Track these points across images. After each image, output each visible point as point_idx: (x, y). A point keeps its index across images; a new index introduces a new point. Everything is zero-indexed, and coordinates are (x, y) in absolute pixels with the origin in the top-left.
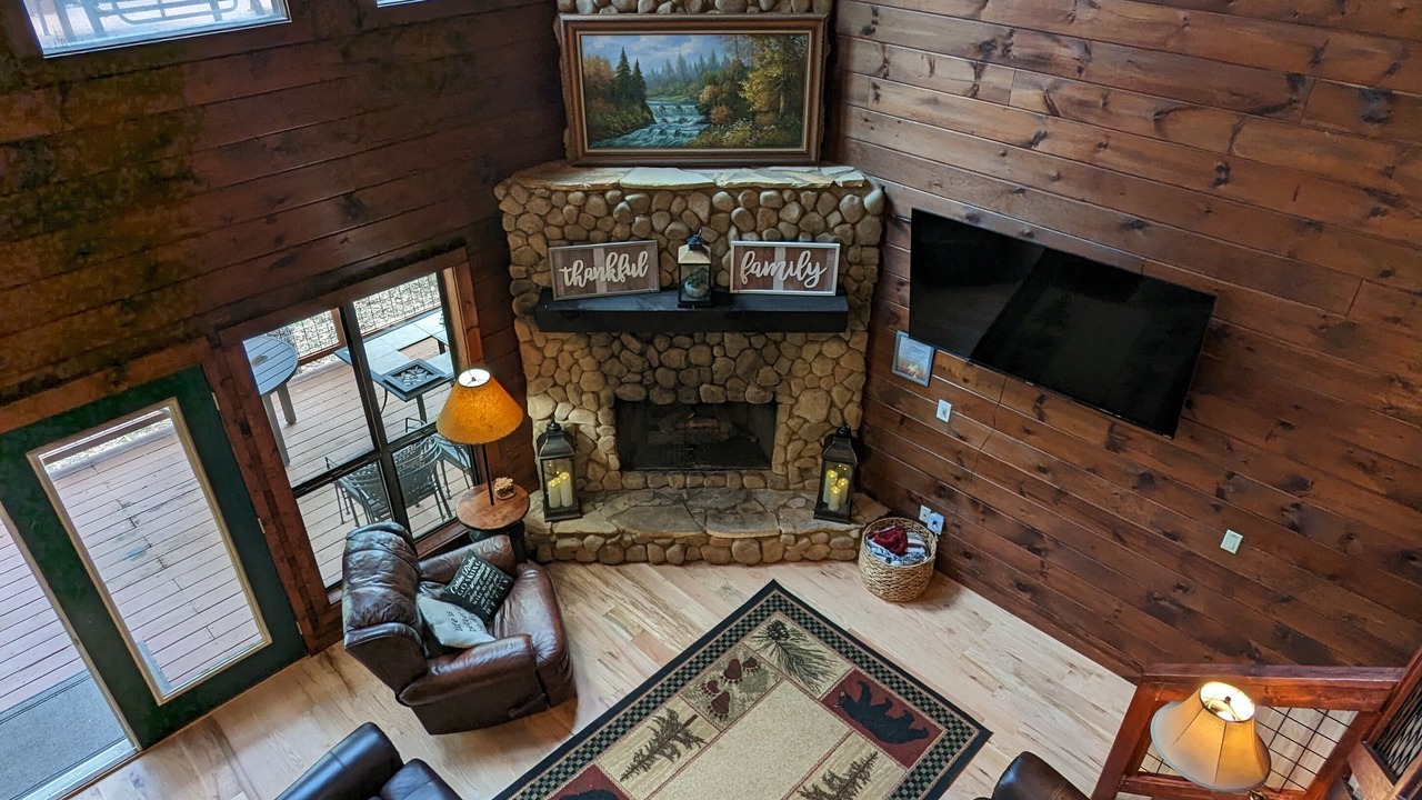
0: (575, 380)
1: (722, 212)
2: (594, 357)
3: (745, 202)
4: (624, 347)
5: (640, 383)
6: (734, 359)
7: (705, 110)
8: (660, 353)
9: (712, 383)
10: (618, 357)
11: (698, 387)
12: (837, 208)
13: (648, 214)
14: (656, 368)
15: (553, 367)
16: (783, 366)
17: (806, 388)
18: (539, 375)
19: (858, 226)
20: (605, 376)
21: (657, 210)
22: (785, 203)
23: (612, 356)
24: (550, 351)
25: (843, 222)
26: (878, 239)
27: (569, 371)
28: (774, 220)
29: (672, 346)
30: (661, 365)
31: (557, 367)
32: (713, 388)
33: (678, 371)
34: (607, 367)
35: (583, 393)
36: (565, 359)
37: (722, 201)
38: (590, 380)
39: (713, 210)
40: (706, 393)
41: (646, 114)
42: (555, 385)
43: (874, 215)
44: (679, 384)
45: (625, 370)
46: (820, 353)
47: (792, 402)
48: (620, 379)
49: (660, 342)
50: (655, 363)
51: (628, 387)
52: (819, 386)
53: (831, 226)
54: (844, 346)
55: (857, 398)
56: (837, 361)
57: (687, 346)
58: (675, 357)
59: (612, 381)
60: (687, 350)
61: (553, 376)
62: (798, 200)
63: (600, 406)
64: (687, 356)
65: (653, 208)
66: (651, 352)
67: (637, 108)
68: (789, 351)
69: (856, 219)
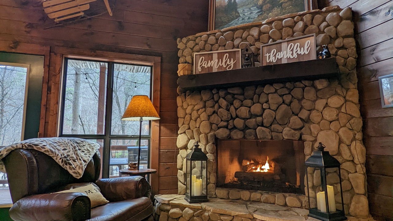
0: (197, 126)
1: (264, 33)
2: (206, 113)
3: (275, 26)
4: (220, 107)
5: (226, 127)
6: (275, 111)
7: (260, 7)
8: (236, 109)
9: (262, 125)
10: (217, 113)
11: (255, 129)
12: (324, 20)
13: (233, 40)
14: (234, 119)
15: (189, 119)
16: (304, 114)
17: (321, 130)
18: (183, 124)
19: (339, 27)
20: (211, 124)
21: (237, 38)
22: (296, 23)
23: (214, 112)
24: (188, 111)
25: (328, 25)
26: (352, 31)
27: (196, 121)
28: (291, 32)
29: (242, 105)
30: (237, 116)
31: (191, 119)
32: (263, 128)
33: (245, 119)
34: (212, 118)
35: (201, 133)
36: (195, 114)
37: (264, 28)
38: (204, 127)
39: (260, 33)
40: (259, 131)
41: (237, 14)
42: (189, 129)
43: (347, 19)
44: (246, 127)
45: (220, 120)
46: (327, 105)
47: (313, 139)
48: (217, 125)
49: (237, 103)
50: (234, 116)
51: (221, 129)
52: (330, 129)
53: (322, 29)
54: (342, 98)
55: (359, 136)
56: (339, 109)
57: (250, 105)
58: (243, 112)
59: (214, 126)
60: (250, 107)
61: (189, 124)
62: (302, 20)
63: (207, 142)
64: (250, 111)
65: (234, 37)
66: (232, 108)
67: (234, 13)
68: (306, 104)
69: (336, 23)
